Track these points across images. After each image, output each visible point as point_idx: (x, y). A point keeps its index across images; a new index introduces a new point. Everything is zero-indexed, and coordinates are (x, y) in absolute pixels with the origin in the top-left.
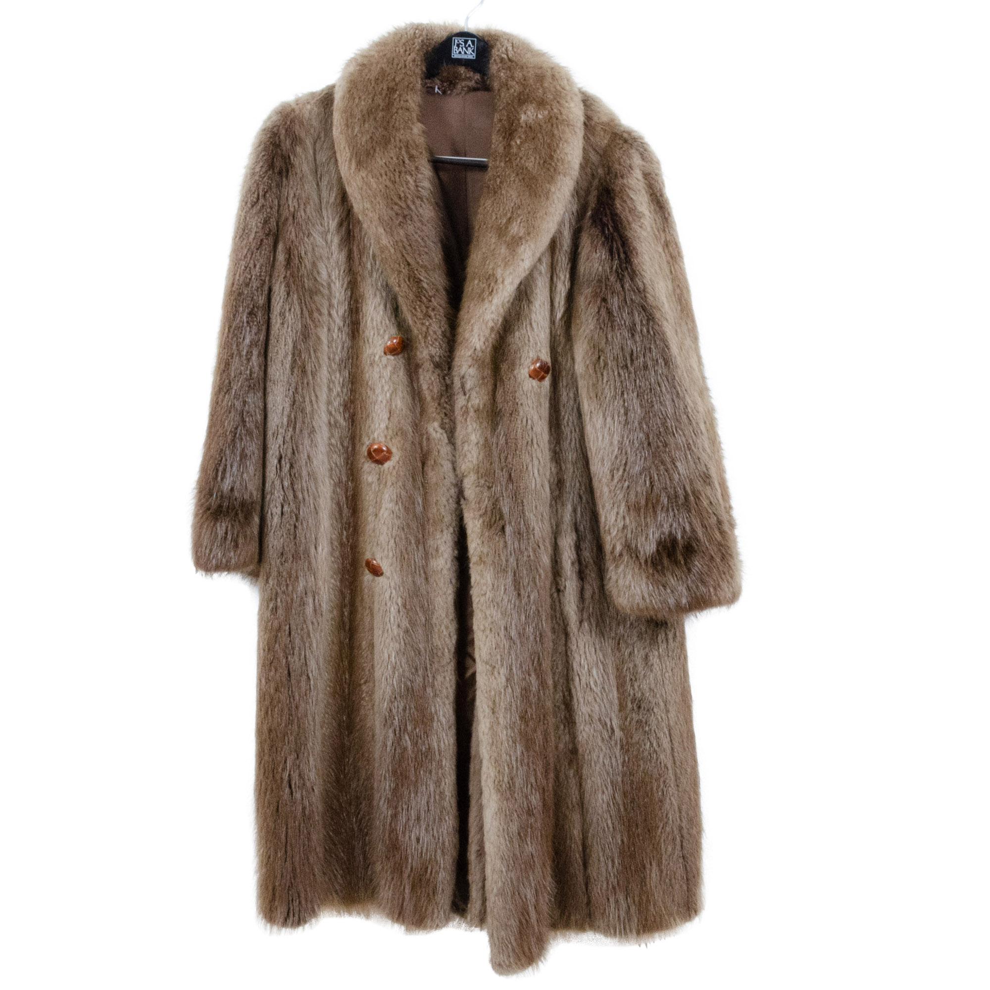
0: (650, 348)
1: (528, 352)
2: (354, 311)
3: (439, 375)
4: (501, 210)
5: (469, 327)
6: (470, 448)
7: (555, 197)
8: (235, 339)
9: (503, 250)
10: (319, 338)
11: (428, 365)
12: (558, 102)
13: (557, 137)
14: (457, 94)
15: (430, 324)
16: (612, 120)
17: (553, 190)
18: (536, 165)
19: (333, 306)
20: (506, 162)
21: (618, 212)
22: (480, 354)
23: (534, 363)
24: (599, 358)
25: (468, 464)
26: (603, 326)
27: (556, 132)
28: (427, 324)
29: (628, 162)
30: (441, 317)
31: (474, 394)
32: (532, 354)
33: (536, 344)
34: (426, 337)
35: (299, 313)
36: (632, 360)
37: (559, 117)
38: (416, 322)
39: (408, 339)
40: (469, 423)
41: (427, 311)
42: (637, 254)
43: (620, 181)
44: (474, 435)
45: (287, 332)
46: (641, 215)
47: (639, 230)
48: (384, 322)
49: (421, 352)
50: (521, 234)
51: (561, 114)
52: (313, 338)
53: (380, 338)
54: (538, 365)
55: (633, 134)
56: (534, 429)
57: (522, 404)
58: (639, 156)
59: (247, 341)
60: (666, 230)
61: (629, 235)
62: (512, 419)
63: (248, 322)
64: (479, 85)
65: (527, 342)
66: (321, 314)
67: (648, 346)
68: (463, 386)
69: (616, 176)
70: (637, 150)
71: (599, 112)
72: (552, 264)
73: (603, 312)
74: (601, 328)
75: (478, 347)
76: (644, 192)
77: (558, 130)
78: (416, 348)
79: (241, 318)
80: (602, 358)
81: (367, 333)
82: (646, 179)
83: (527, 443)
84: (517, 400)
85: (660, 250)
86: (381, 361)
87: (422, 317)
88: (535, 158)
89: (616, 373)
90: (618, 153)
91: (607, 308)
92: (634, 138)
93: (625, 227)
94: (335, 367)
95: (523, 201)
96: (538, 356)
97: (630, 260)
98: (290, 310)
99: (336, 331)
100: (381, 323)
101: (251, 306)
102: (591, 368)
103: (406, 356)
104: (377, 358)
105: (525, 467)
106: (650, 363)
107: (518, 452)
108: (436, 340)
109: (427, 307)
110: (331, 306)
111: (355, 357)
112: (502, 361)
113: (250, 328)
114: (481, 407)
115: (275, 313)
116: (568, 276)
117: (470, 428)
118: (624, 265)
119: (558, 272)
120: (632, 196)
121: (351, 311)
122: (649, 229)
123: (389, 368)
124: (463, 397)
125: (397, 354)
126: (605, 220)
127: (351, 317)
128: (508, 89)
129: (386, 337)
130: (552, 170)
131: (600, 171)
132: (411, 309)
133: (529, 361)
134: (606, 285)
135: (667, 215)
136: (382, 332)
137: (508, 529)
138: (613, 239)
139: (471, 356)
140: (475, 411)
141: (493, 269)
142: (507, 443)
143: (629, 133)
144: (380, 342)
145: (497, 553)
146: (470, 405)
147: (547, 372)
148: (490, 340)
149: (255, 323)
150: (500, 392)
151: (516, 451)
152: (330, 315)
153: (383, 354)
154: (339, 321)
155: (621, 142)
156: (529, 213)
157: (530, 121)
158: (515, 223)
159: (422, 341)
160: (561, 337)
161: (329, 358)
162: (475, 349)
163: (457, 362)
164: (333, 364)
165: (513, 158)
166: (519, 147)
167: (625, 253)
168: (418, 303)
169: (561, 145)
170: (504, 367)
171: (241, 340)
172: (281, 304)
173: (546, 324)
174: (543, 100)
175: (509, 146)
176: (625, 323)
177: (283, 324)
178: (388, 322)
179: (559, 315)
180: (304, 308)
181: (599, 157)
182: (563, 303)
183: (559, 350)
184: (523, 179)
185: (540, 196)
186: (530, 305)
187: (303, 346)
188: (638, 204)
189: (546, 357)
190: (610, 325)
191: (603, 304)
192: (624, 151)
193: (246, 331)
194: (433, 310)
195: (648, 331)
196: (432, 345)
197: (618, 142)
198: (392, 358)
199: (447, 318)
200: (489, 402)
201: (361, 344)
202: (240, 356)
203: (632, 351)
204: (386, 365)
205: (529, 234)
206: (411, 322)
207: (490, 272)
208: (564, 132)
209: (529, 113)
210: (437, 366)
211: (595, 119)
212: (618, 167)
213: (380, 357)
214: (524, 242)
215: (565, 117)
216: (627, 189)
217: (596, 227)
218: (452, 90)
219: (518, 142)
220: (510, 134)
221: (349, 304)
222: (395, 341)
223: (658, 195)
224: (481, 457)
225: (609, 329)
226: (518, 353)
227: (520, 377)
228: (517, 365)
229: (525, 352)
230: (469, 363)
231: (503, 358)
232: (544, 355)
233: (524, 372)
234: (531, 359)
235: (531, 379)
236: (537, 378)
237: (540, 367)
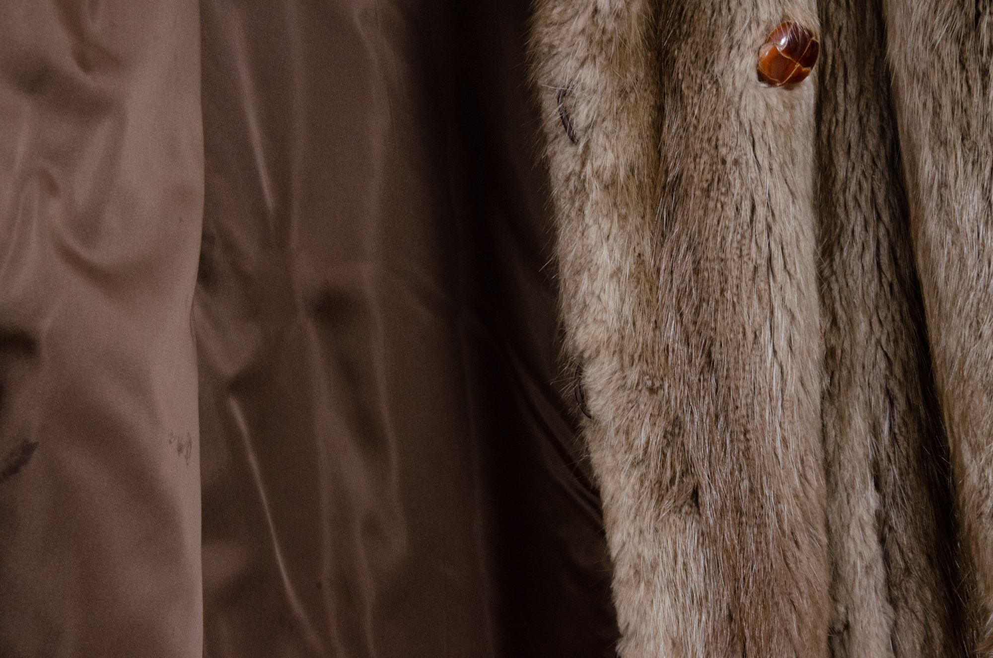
1: (755, 5)
6: (598, 284)
22: (611, 25)
23: (771, 37)
25: (592, 328)
31: (599, 139)
32: (768, 13)
40: (588, 220)
44: (605, 252)
54: (784, 41)
56: (776, 229)
57: (736, 162)
62: (711, 204)
68: (566, 121)
75: (605, 5)
83: (756, 269)
84: (723, 151)
96: (785, 16)
105: (750, 336)
107: (728, 295)
112: (675, 39)
114: (622, 173)
117: (593, 234)
124: (571, 150)
133: (753, 37)
137: (706, 498)
139: (583, 31)
140: (606, 187)
142: (696, 271)
145: (680, 560)
146: (588, 169)
147: (809, 62)
150: (672, 125)
151: (722, 291)
162: (596, 11)
170: (684, 55)
200: (643, 160)
224: (627, 311)
226: (724, 11)
227: (731, 80)
228: (720, 48)
229: (744, 6)
230: (581, 53)
231: (680, 27)
232: (803, 11)
233: (743, 68)
234: (763, 27)
235: (763, 85)
236: (782, 79)
237: (790, 49)
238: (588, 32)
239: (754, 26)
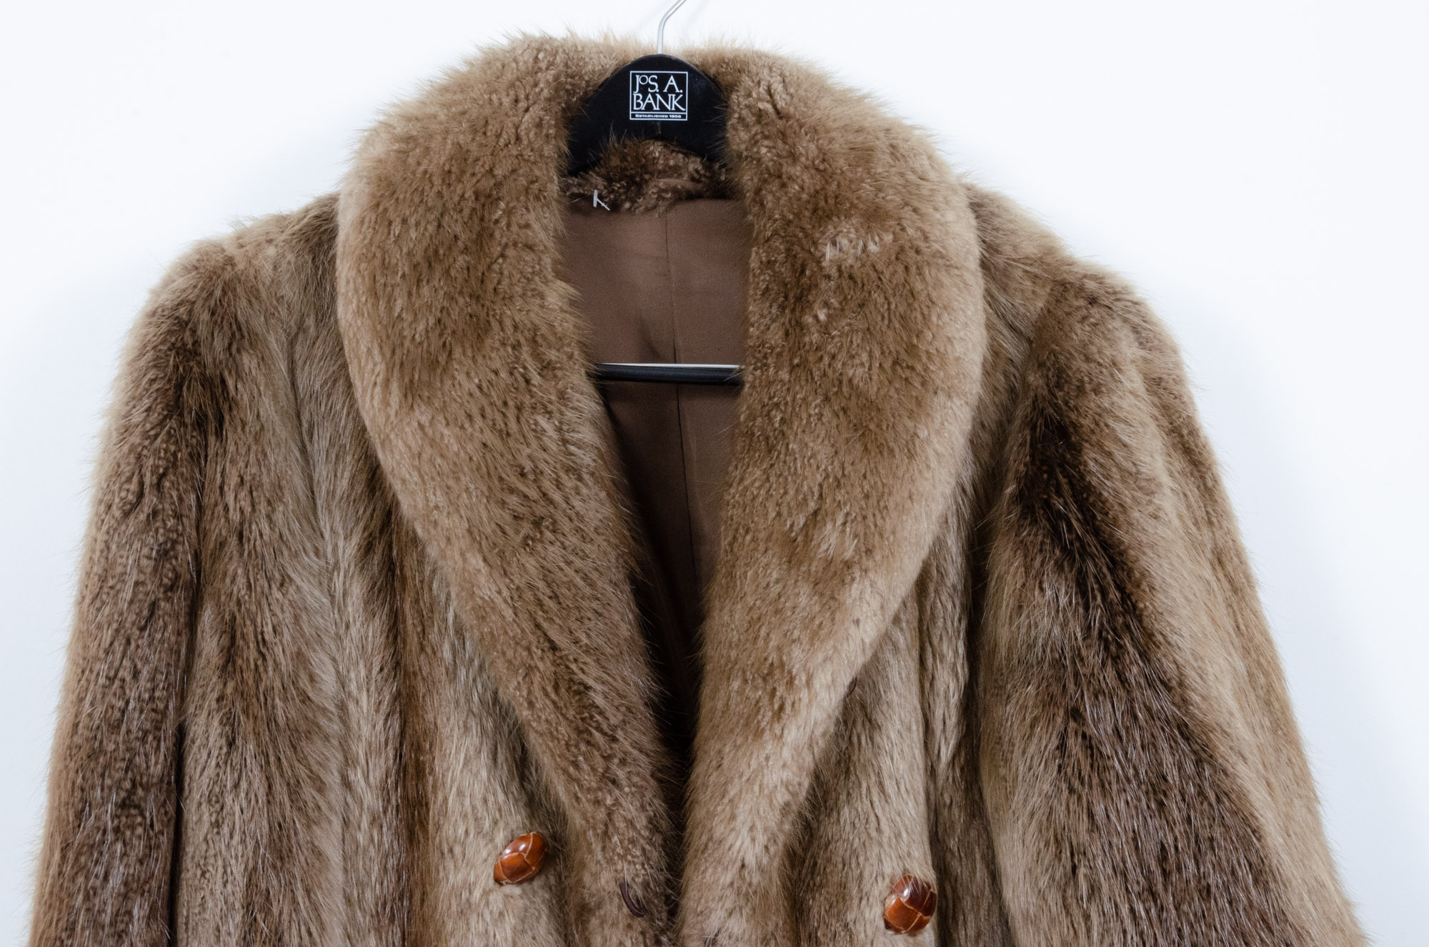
0: (1211, 839)
1: (880, 860)
2: (411, 770)
3: (643, 933)
4: (792, 492)
5: (723, 809)
7: (931, 453)
8: (81, 879)
9: (803, 600)
10: (318, 854)
11: (614, 910)
12: (915, 210)
13: (922, 297)
14: (648, 210)
15: (617, 802)
16: (1050, 251)
17: (923, 433)
18: (875, 370)
19: (356, 762)
20: (793, 368)
21: (1094, 482)
22: (756, 879)
23: (895, 888)
24: (1074, 868)
26: (1076, 784)
27: (918, 286)
28: (609, 801)
29: (1108, 352)
30: (644, 779)
32: (891, 867)
33: (898, 836)
34: (606, 835)
35: (262, 793)
36: (1166, 874)
37: (922, 245)
38: (577, 799)
39: (554, 837)
41: (607, 769)
42: (1152, 588)
43: (1092, 402)
45: (228, 846)
46: (1153, 487)
47: (1150, 525)
48: (491, 799)
49: (596, 876)
50: (849, 554)
51: (926, 239)
52: (302, 857)
53: (482, 843)
54: (906, 892)
55: (1107, 281)
58: (1132, 336)
59: (115, 882)
60: (1214, 520)
61: (1126, 539)
63: (117, 830)
64: (700, 186)
65: (874, 834)
66: (321, 787)
67: (1205, 834)
69: (1081, 390)
70: (1125, 321)
71: (1013, 232)
72: (921, 621)
73: (1074, 745)
74: (1071, 790)
75: (751, 860)
76: (1153, 427)
77: (924, 280)
78: (583, 865)
79: (98, 818)
80: (1082, 871)
81: (448, 831)
82: (1155, 393)
85: (1207, 573)
86: (487, 904)
87: (594, 785)
88: (871, 355)
89: (1125, 910)
90: (1080, 332)
91: (1084, 736)
92: (1115, 293)
93: (1115, 519)
94: (363, 920)
95: (848, 468)
96: (905, 871)
97: (1135, 607)
98: (236, 786)
99: (365, 824)
100: (485, 801)
101: (127, 785)
102: (1053, 898)
103: (552, 880)
104: (477, 893)
106: (1214, 879)
108: (632, 841)
109: (607, 758)
110: (349, 760)
111: (417, 897)
112: (811, 889)
113: (125, 844)
115: (196, 796)
116: (961, 650)
118: (1120, 620)
119: (935, 641)
120: (1126, 439)
121: (402, 770)
122: (1176, 522)
123: (510, 921)
125: (530, 880)
126: (1058, 504)
127: (404, 787)
128: (784, 185)
129: (500, 837)
130: (917, 385)
131: (1034, 379)
132: (564, 764)
133: (879, 889)
134: (1076, 674)
135: (1210, 484)
136: (487, 824)
138: (1084, 553)
139: (732, 884)
141: (779, 649)
143: (1099, 279)
144: (484, 854)
147: (928, 912)
148: (781, 839)
149: (140, 831)
152: (347, 784)
153: (491, 881)
154: (371, 800)
155: (1081, 302)
156: (867, 496)
157: (850, 261)
158: (829, 526)
159: (597, 847)
160: (956, 811)
161: (348, 900)
162: (743, 866)
163: (692, 901)
164: (359, 914)
165: (812, 358)
166: (825, 329)
167: (1121, 588)
168: (583, 747)
169: (934, 319)
170: (817, 905)
171: (98, 883)
172: (211, 771)
173: (918, 781)
174: (877, 208)
175: (800, 326)
176: (1137, 774)
177: (217, 825)
178: (501, 797)
179: (946, 753)
180: (277, 780)
181: (1026, 345)
182: (952, 721)
183: (953, 843)
184: (844, 410)
185: (891, 451)
186: (877, 738)
187: (275, 882)
188: (1143, 457)
189: (924, 871)
190: (1095, 781)
191: (1072, 724)
192: (1095, 325)
193: (112, 856)
194: (623, 762)
195: (1201, 793)
196: (622, 857)
197: (1076, 303)
198: (516, 890)
199: (659, 781)
201: (434, 857)
202: (97, 925)
203: (1163, 848)
204: (501, 914)
205: (869, 552)
206: (564, 797)
207: (773, 657)
208: (938, 284)
209: (845, 242)
210: (638, 909)
211: (1007, 249)
212: (1084, 367)
213: (486, 893)
214: (857, 574)
215: (936, 246)
216: (1111, 422)
217: (1035, 522)
218: (633, 201)
219: (822, 317)
220: (799, 299)
221: (399, 755)
222: (523, 847)
223: (1185, 432)
225: (1097, 791)
226: (853, 865)
227: (862, 928)
228: (852, 899)
229: (871, 861)
230: (729, 904)
231: (812, 878)
232: (920, 865)
233: (872, 917)
234: (887, 880)
235: (890, 932)
236: (906, 927)
237: (912, 899)
238: (735, 885)
239: (880, 879)
